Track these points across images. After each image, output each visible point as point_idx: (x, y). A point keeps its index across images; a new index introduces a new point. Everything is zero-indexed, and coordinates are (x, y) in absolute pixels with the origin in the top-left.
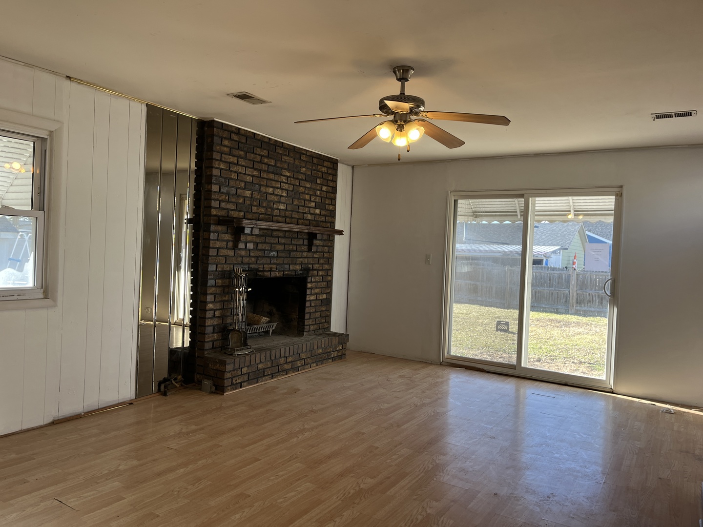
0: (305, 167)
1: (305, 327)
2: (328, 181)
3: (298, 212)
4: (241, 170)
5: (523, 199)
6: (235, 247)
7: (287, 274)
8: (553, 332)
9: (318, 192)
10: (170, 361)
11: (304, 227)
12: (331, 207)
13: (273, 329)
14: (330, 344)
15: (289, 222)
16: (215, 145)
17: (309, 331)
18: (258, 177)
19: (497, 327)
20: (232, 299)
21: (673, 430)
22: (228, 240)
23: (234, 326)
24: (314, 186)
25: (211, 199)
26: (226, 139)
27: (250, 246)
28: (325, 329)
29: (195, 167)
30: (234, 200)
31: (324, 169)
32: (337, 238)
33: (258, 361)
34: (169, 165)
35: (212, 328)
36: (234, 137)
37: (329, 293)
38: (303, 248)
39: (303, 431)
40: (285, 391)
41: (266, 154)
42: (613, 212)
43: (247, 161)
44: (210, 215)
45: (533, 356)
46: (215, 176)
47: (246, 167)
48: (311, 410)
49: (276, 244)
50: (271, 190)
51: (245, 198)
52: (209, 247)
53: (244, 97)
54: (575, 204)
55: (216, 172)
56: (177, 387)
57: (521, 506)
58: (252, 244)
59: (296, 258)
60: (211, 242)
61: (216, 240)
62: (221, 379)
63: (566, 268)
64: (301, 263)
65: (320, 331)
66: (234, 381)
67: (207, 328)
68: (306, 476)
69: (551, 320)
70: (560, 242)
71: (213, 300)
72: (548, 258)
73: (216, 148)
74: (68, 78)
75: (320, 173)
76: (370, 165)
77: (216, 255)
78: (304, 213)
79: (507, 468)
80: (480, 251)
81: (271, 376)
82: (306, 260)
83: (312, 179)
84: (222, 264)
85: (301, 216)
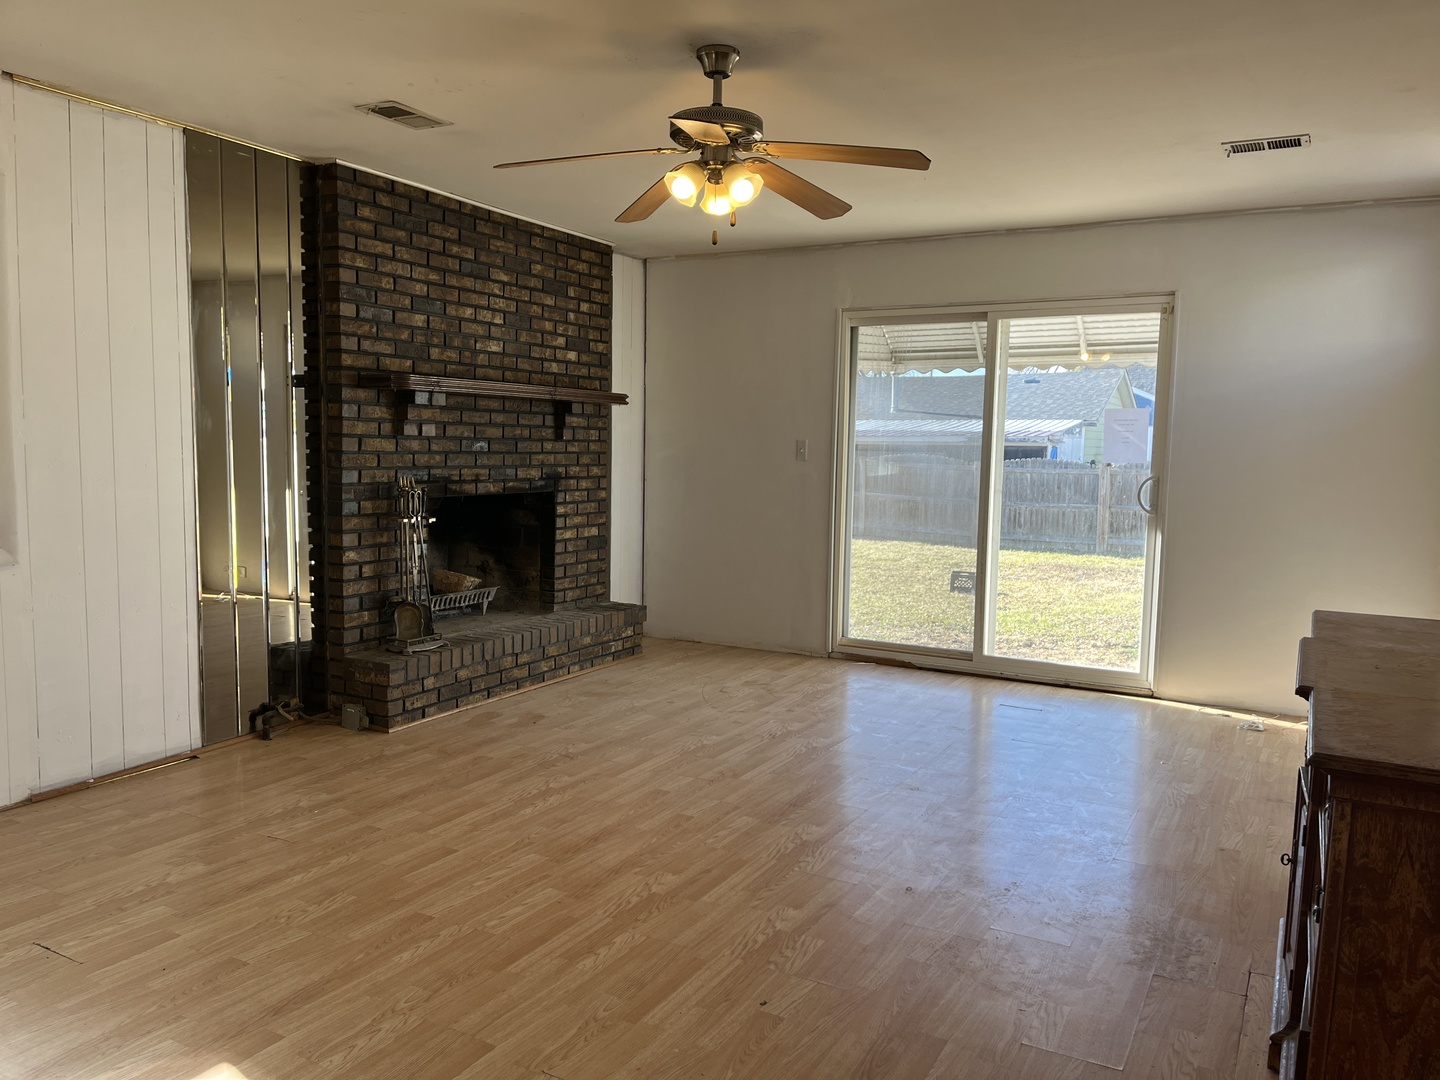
0: (542, 262)
1: (556, 594)
2: (593, 292)
3: (530, 357)
4: (402, 270)
5: (985, 324)
6: (397, 432)
7: (512, 488)
8: (1061, 590)
9: (572, 316)
10: (273, 669)
11: (542, 388)
12: (601, 347)
13: (490, 599)
14: (607, 627)
15: (512, 379)
16: (340, 218)
17: (565, 601)
18: (439, 285)
19: (952, 583)
20: (396, 541)
21: (1257, 762)
22: (380, 418)
23: (404, 595)
24: (561, 303)
25: (339, 334)
26: (365, 203)
27: (430, 430)
28: (597, 596)
29: (303, 265)
30: (389, 335)
31: (582, 267)
32: (616, 410)
33: (456, 664)
34: (242, 263)
35: (356, 601)
36: (384, 200)
37: (604, 524)
38: (544, 434)
39: (546, 793)
40: (515, 720)
41: (456, 237)
42: (1157, 345)
43: (413, 251)
44: (340, 367)
45: (1019, 636)
46: (344, 283)
47: (411, 264)
48: (563, 753)
49: (485, 424)
50: (469, 312)
51: (413, 329)
52: (340, 435)
53: (392, 112)
54: (1088, 331)
55: (346, 276)
56: (289, 721)
57: (955, 908)
58: (433, 426)
59: (531, 453)
60: (345, 423)
61: (354, 419)
62: (380, 701)
63: (1093, 462)
64: (542, 465)
65: (588, 602)
66: (408, 704)
67: (346, 601)
68: (546, 876)
69: (1060, 567)
70: (1080, 411)
71: (356, 544)
72: (1057, 443)
73: (345, 224)
74: (7, 77)
75: (574, 275)
76: (680, 257)
77: (357, 449)
78: (542, 360)
79: (935, 842)
80: (924, 434)
81: (485, 693)
82: (551, 458)
83: (556, 287)
84: (371, 468)
85: (537, 365)
